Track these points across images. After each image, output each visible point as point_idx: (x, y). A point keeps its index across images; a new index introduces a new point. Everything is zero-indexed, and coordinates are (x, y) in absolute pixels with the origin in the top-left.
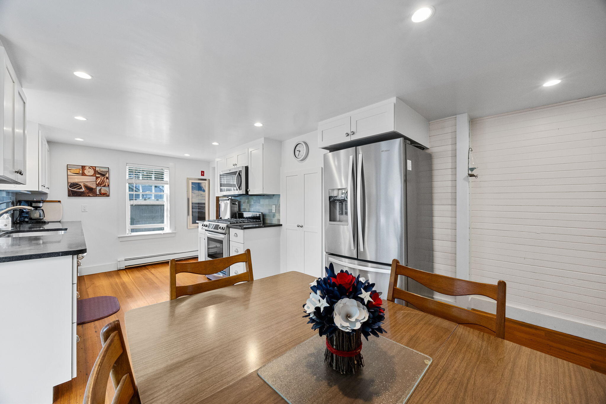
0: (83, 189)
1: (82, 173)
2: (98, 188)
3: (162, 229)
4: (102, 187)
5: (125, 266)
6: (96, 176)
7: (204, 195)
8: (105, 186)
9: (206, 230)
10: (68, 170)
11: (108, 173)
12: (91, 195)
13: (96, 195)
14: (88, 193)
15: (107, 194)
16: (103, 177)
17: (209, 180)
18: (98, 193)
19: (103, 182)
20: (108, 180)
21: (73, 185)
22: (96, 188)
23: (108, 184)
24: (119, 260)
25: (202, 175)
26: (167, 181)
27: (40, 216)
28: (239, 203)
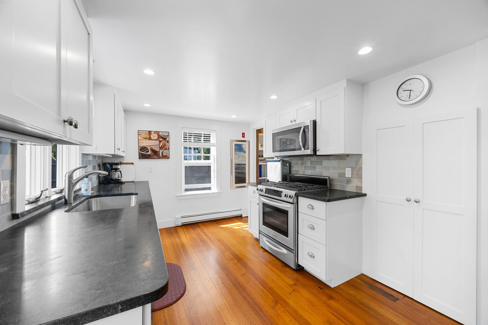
0: (150, 153)
1: (149, 138)
2: (161, 151)
3: (209, 189)
4: (164, 150)
5: (182, 223)
6: (159, 140)
7: (245, 156)
8: (166, 149)
9: (259, 195)
10: (139, 135)
11: (168, 137)
12: (155, 157)
13: (159, 158)
14: (153, 156)
15: (167, 156)
16: (165, 141)
17: (249, 141)
18: (161, 156)
19: (165, 145)
20: (168, 143)
21: (143, 149)
22: (159, 150)
23: (168, 147)
24: (177, 217)
25: (243, 137)
26: (214, 143)
27: (119, 177)
28: (290, 164)
